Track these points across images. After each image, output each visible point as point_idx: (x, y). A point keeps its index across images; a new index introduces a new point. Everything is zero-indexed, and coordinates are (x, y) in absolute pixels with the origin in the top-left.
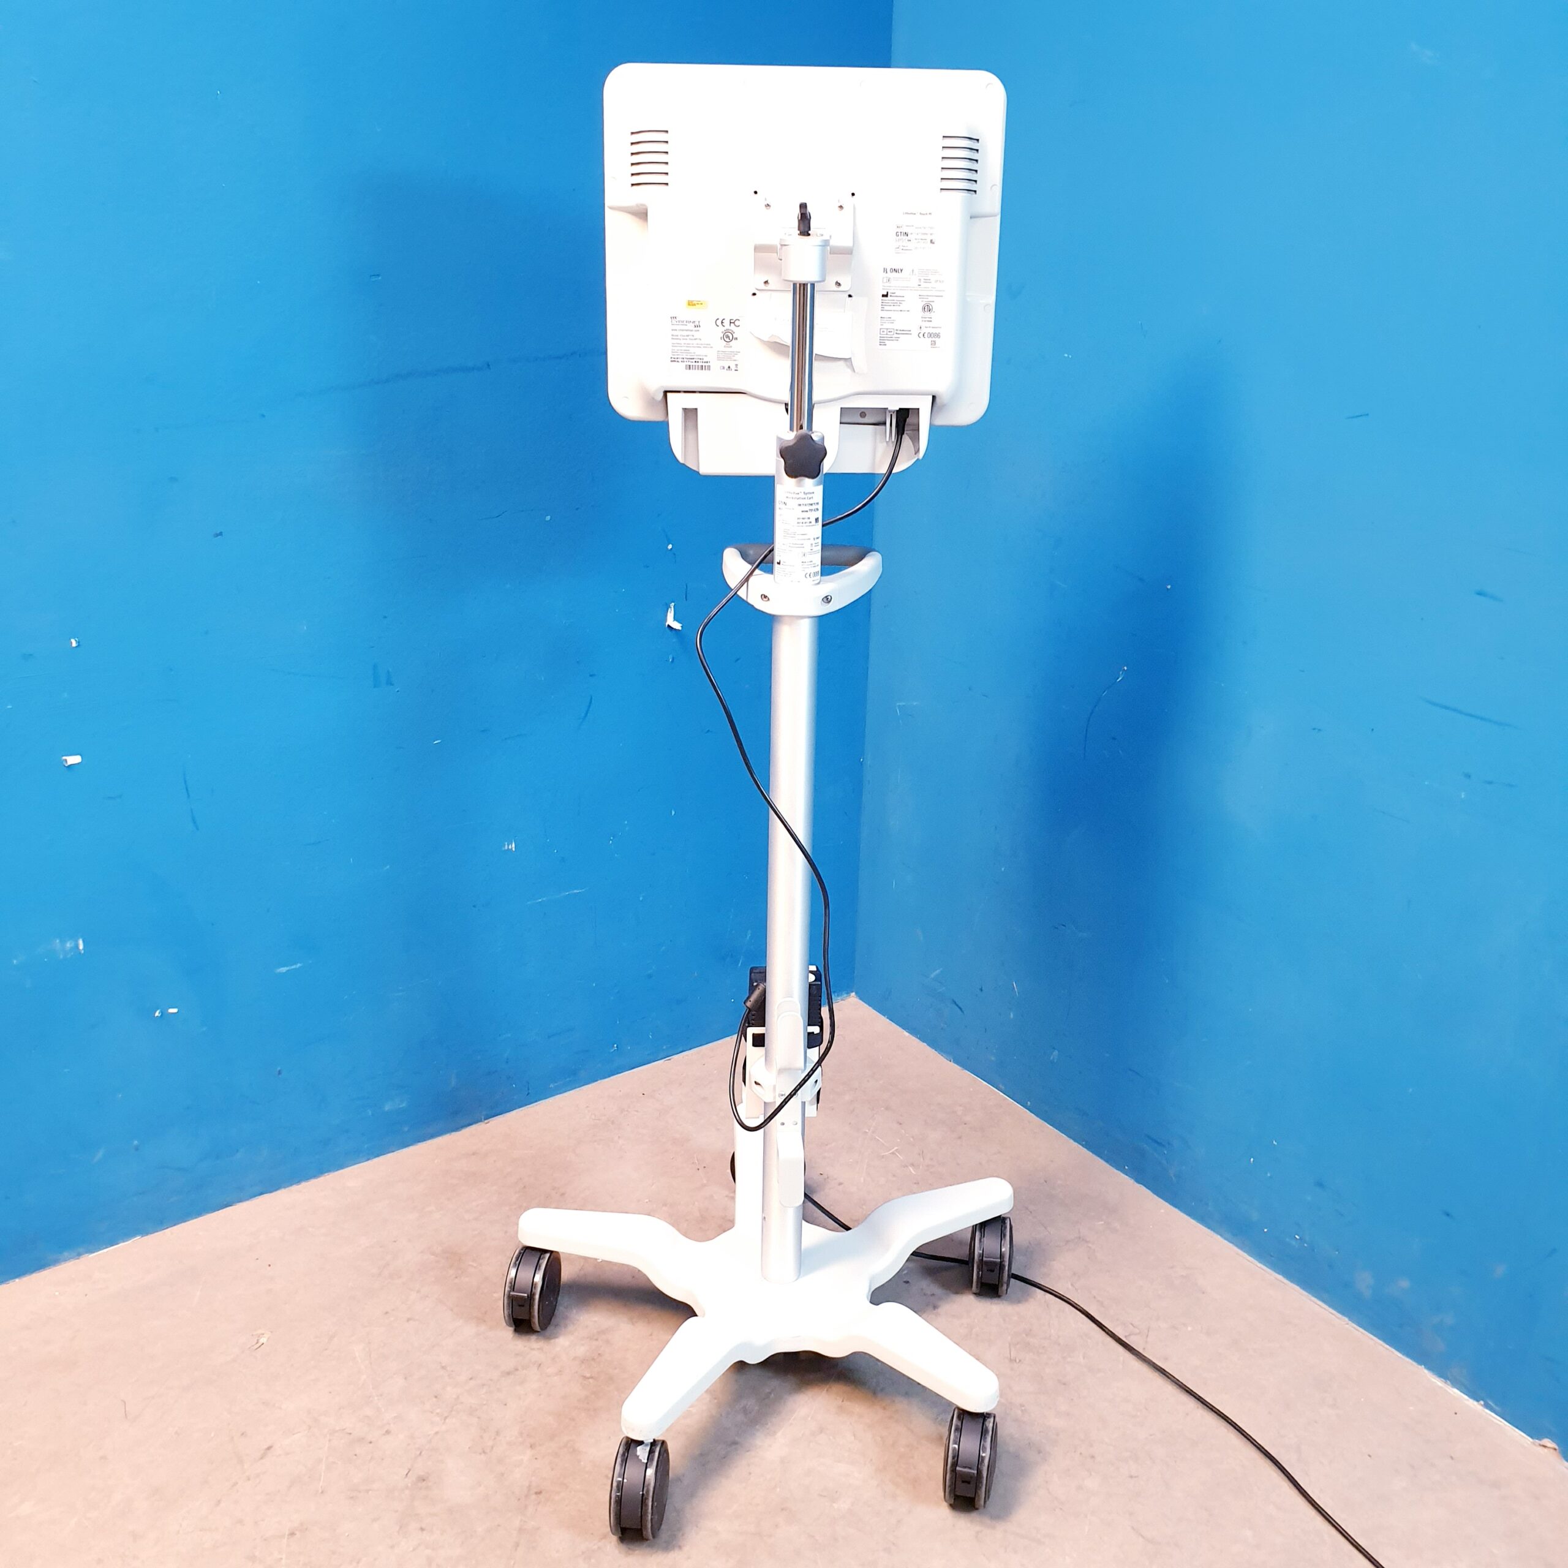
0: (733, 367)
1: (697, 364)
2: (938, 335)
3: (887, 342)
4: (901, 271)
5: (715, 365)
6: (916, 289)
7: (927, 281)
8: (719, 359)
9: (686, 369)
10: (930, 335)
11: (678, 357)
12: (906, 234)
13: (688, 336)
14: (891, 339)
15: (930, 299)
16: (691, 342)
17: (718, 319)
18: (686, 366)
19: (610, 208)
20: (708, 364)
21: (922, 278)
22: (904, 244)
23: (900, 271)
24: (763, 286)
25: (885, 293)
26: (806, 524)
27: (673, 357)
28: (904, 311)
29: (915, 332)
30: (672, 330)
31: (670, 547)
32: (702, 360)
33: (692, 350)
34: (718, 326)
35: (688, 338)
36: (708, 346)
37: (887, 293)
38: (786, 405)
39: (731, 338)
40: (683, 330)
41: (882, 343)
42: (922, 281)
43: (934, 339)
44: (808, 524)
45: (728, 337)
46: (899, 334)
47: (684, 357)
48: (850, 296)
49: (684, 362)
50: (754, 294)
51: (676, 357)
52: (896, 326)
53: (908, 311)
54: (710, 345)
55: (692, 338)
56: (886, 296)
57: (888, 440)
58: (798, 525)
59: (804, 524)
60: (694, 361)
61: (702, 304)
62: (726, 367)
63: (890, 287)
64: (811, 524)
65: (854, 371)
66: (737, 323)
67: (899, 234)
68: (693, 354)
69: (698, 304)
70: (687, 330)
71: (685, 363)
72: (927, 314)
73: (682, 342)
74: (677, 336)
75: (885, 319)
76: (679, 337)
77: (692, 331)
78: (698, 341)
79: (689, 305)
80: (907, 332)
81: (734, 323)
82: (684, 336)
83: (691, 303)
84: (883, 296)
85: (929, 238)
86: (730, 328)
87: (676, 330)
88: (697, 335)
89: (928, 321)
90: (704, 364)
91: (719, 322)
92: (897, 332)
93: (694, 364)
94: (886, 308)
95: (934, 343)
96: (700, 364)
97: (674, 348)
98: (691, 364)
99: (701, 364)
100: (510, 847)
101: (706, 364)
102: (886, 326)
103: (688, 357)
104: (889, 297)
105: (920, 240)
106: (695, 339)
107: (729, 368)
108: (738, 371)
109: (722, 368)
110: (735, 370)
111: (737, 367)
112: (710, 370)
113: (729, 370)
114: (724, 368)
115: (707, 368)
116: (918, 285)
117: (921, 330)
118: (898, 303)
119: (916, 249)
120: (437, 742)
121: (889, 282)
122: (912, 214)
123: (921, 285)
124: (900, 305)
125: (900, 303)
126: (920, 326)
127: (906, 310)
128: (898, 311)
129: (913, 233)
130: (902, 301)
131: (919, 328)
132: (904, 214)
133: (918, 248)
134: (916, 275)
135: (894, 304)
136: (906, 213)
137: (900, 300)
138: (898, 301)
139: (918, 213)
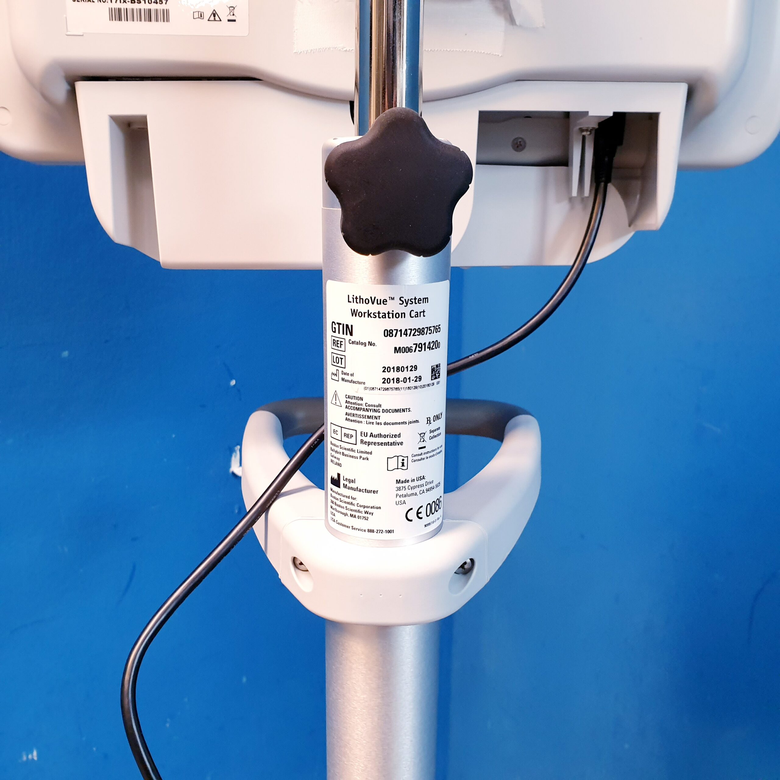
0: (224, 13)
1: (136, 5)
9: (111, 19)
18: (111, 10)
20: (163, 6)
26: (408, 384)
31: (233, 383)
44: (413, 384)
49: (105, 1)
57: (575, 193)
58: (386, 385)
59: (401, 384)
62: (207, 14)
64: (418, 384)
71: (109, 5)
90: (153, 6)
93: (129, 5)
96: (142, 6)
98: (123, 6)
99: (148, 6)
100: (30, 757)
101: (159, 6)
107: (214, 16)
108: (234, 21)
109: (196, 15)
110: (229, 21)
111: (233, 15)
112: (168, 20)
113: (215, 20)
114: (201, 16)
115: (160, 16)
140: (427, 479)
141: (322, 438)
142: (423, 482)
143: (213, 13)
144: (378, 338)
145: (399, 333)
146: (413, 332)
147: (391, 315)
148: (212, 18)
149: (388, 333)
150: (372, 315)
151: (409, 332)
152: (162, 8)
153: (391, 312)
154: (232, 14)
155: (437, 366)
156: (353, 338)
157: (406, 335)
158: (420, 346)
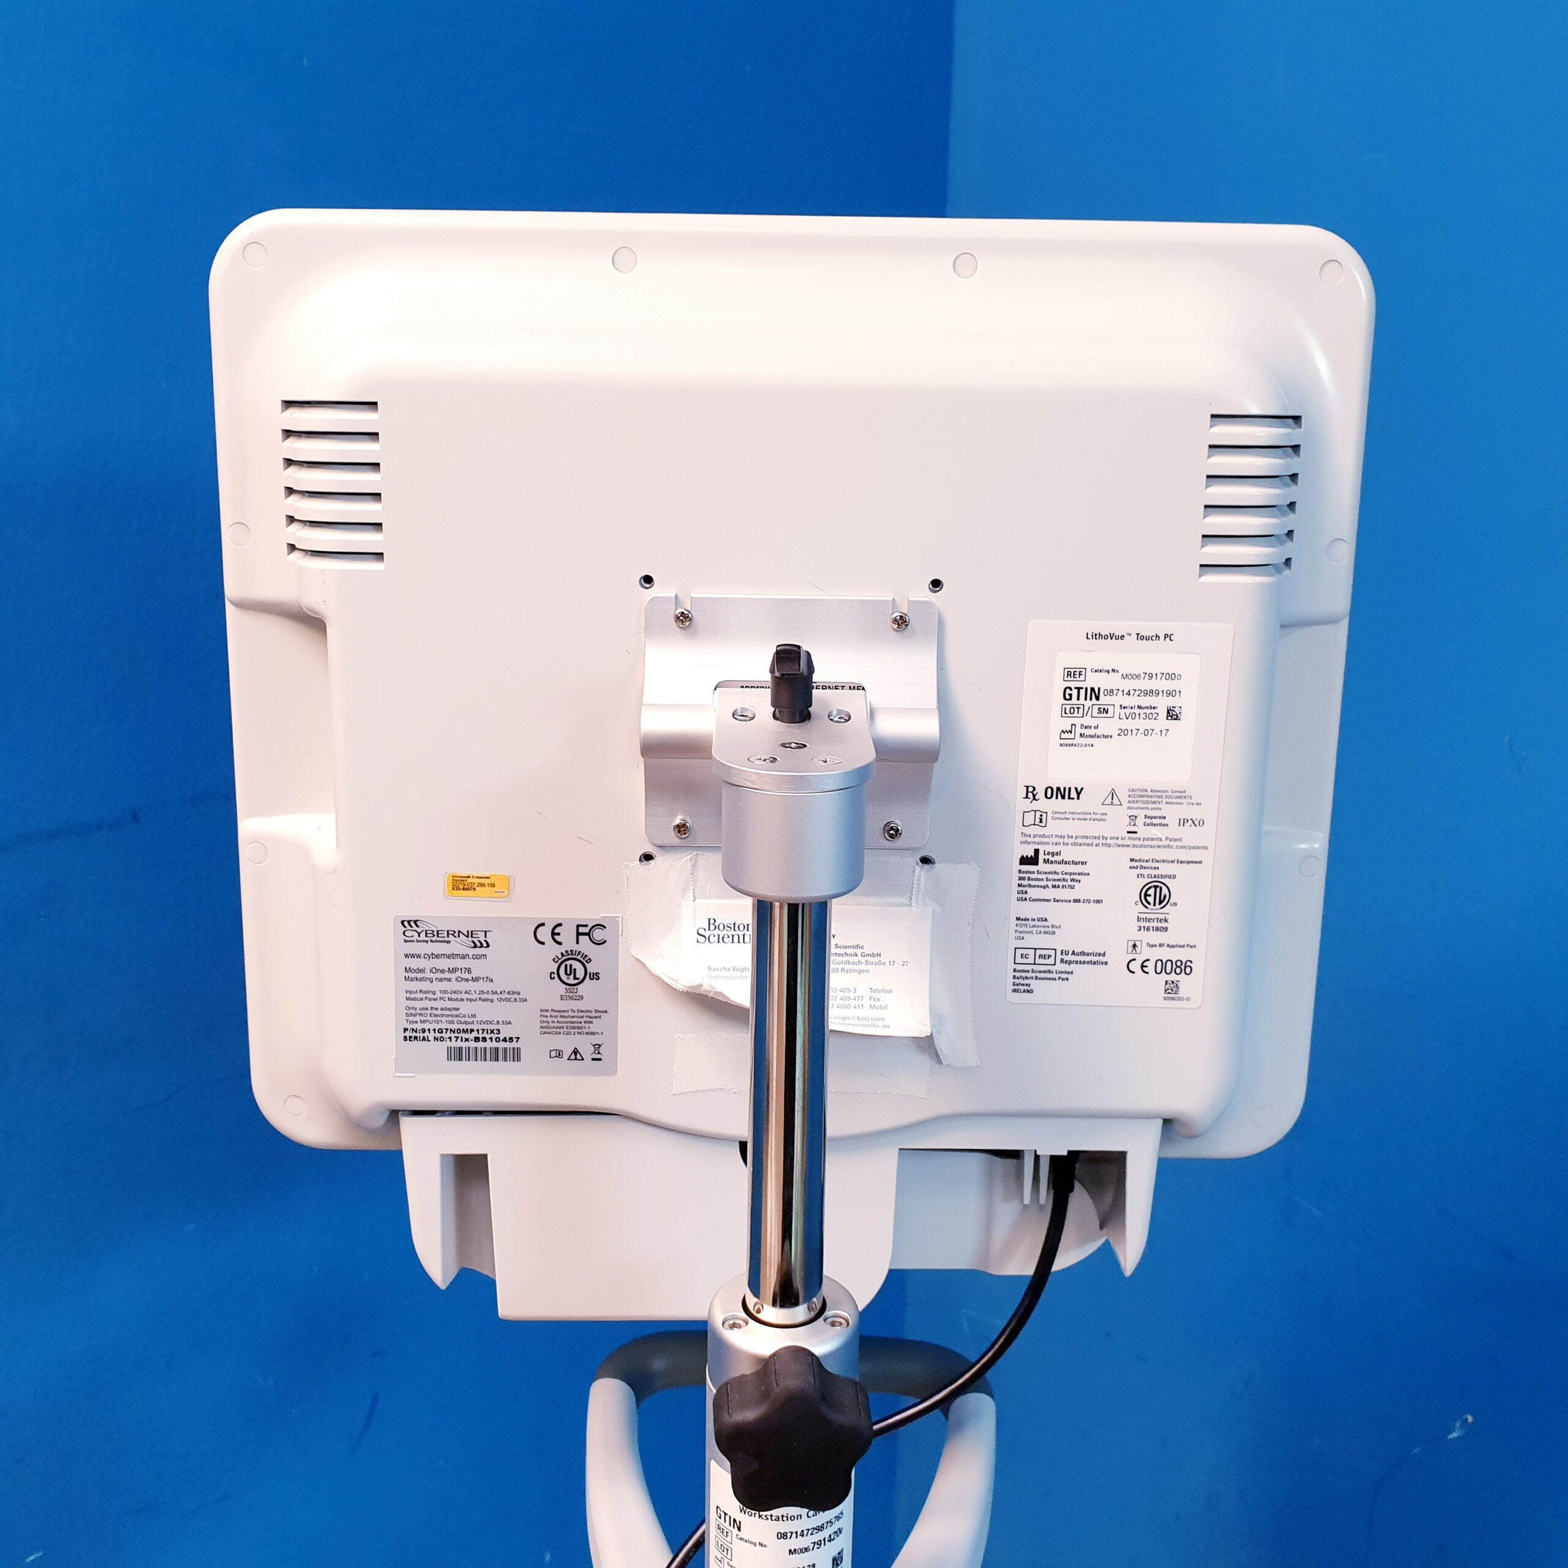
0: (587, 1051)
1: (481, 1044)
2: (1184, 967)
3: (1034, 984)
4: (1078, 794)
5: (534, 1045)
6: (1120, 842)
7: (1152, 821)
8: (546, 1029)
9: (449, 1058)
10: (1162, 967)
11: (426, 1026)
12: (1095, 694)
13: (453, 970)
14: (1046, 976)
15: (1164, 869)
16: (463, 986)
17: (543, 924)
18: (449, 1049)
19: (240, 605)
20: (514, 1045)
21: (1141, 814)
22: (1087, 720)
23: (1074, 794)
24: (673, 839)
25: (1031, 853)
27: (409, 1027)
28: (1089, 901)
29: (1118, 956)
30: (406, 956)
32: (494, 1036)
33: (466, 1008)
34: (543, 943)
35: (453, 976)
36: (512, 996)
37: (1037, 851)
38: (743, 1146)
39: (580, 974)
40: (437, 956)
41: (1021, 986)
42: (1140, 821)
43: (1173, 977)
45: (572, 972)
46: (1070, 963)
47: (443, 1026)
48: (925, 860)
49: (442, 1039)
50: (648, 857)
51: (419, 1026)
52: (1059, 942)
53: (1098, 902)
54: (519, 993)
55: (466, 976)
56: (1032, 860)
57: (1027, 1200)
60: (472, 1036)
61: (493, 885)
62: (567, 1052)
63: (1044, 836)
65: (939, 1061)
66: (598, 935)
67: (1075, 693)
68: (470, 1020)
69: (483, 885)
70: (449, 957)
71: (448, 1043)
72: (1154, 912)
73: (437, 986)
74: (422, 971)
75: (1031, 923)
76: (428, 975)
77: (464, 957)
78: (480, 986)
79: (455, 888)
80: (1097, 959)
81: (588, 934)
82: (443, 971)
83: (461, 884)
84: (1024, 861)
85: (1162, 704)
87: (419, 956)
88: (478, 968)
89: (1157, 929)
90: (502, 1045)
91: (544, 934)
92: (1066, 958)
93: (472, 1044)
94: (1032, 893)
95: (1172, 989)
96: (489, 1044)
97: (411, 1004)
98: (464, 1045)
99: (494, 1044)
101: (507, 1045)
102: (1032, 941)
103: (455, 1027)
104: (1042, 866)
105: (1137, 711)
106: (475, 980)
107: (576, 1055)
108: (600, 1059)
109: (553, 1054)
110: (593, 1059)
111: (599, 1053)
112: (519, 1060)
113: (576, 1059)
114: (559, 1054)
115: (510, 1054)
116: (1128, 832)
117: (1134, 952)
118: (1067, 881)
119: (1122, 734)
120: (31, 1558)
121: (1041, 824)
122: (1112, 639)
123: (1136, 832)
124: (1072, 887)
125: (1072, 880)
126: (1132, 943)
127: (1092, 900)
128: (1066, 901)
129: (1115, 692)
130: (1079, 874)
131: (1130, 949)
132: (1087, 638)
133: (1130, 732)
134: (1121, 805)
135: (1057, 883)
136: (1096, 635)
137: (1074, 874)
138: (1066, 874)
139: (1130, 635)
143: (574, 1051)
144: (770, 1539)
145: (794, 1535)
146: (810, 1532)
147: (785, 1518)
148: (573, 1057)
149: (783, 1536)
151: (805, 1532)
152: (512, 1047)
153: (785, 1515)
154: (597, 1052)
155: (839, 1553)
156: (741, 1535)
157: (803, 1536)
158: (819, 1544)
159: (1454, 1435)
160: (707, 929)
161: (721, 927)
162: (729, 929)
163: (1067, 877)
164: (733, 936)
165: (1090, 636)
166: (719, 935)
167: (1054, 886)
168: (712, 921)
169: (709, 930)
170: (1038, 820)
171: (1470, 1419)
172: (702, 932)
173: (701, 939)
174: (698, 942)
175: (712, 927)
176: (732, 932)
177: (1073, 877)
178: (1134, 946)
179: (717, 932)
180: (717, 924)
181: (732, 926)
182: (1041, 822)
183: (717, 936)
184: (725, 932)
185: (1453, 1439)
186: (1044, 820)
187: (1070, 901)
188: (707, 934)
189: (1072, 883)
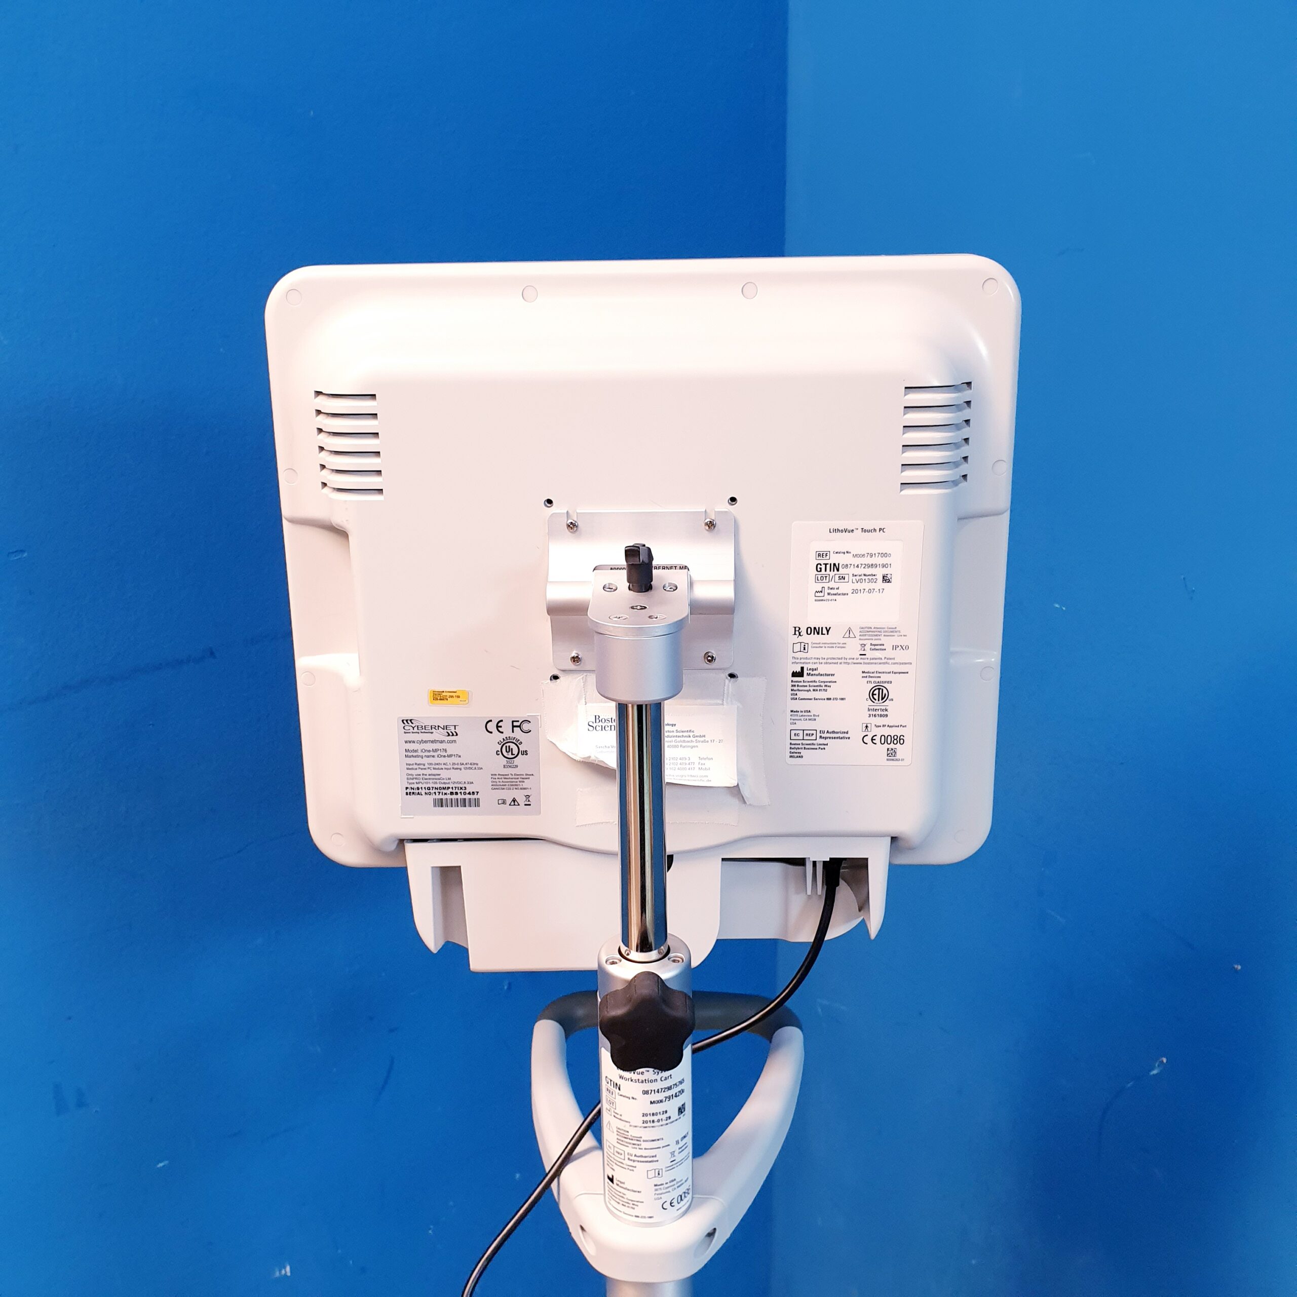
0: (521, 800)
1: (454, 797)
2: (899, 740)
3: (803, 752)
4: (828, 631)
5: (488, 796)
6: (855, 661)
7: (875, 647)
8: (495, 787)
9: (435, 806)
10: (885, 739)
11: (420, 786)
12: (836, 567)
13: (436, 750)
14: (811, 747)
15: (884, 678)
16: (442, 760)
17: (491, 721)
18: (435, 800)
19: (291, 521)
20: (475, 796)
21: (868, 643)
22: (832, 584)
23: (825, 631)
24: (571, 666)
25: (799, 670)
26: (661, 1123)
27: (409, 786)
28: (836, 699)
29: (856, 734)
30: (406, 742)
32: (463, 791)
33: (444, 774)
34: (491, 733)
35: (435, 754)
36: (473, 766)
37: (802, 668)
39: (515, 751)
40: (426, 742)
41: (795, 754)
42: (868, 647)
43: (892, 746)
44: (664, 1122)
45: (510, 750)
46: (826, 738)
47: (431, 786)
48: (732, 676)
49: (430, 794)
50: (555, 677)
51: (415, 786)
52: (818, 725)
53: (842, 699)
54: (477, 764)
55: (444, 754)
56: (799, 674)
57: (809, 892)
58: (645, 1125)
59: (656, 1124)
60: (448, 791)
61: (459, 697)
62: (509, 801)
63: (806, 658)
64: (669, 1121)
65: (745, 802)
66: (525, 727)
67: (823, 567)
68: (448, 781)
69: (452, 697)
70: (432, 742)
71: (434, 796)
72: (879, 705)
73: (426, 761)
74: (416, 751)
75: (800, 714)
76: (420, 754)
77: (442, 742)
78: (454, 760)
79: (435, 699)
80: (843, 735)
81: (519, 726)
82: (429, 751)
83: (438, 696)
84: (795, 674)
85: (880, 572)
86: (512, 735)
87: (414, 742)
88: (451, 749)
89: (881, 716)
90: (467, 797)
91: (492, 727)
92: (823, 735)
93: (449, 797)
94: (801, 695)
95: (891, 754)
96: (459, 796)
97: (410, 772)
98: (444, 797)
99: (463, 797)
101: (471, 796)
102: (801, 725)
103: (438, 786)
104: (806, 678)
105: (863, 577)
106: (450, 756)
107: (514, 802)
108: (530, 805)
109: (500, 802)
110: (525, 805)
111: (529, 801)
112: (479, 806)
113: (514, 805)
114: (504, 802)
115: (473, 802)
116: (861, 655)
117: (867, 730)
118: (822, 686)
119: (855, 592)
120: (161, 1165)
121: (804, 651)
122: (846, 532)
123: (865, 655)
124: (826, 691)
125: (826, 686)
126: (865, 725)
127: (838, 698)
128: (822, 699)
129: (849, 566)
130: (830, 682)
131: (864, 729)
132: (830, 532)
133: (859, 591)
134: (855, 637)
135: (816, 688)
136: (835, 530)
137: (827, 682)
138: (822, 682)
139: (857, 529)
140: (678, 1180)
141: (599, 1112)
142: (675, 1182)
143: (513, 800)
144: (639, 1095)
145: (653, 1092)
146: (663, 1090)
147: (647, 1081)
148: (513, 803)
149: (646, 1092)
150: (634, 1081)
151: (660, 1090)
152: (474, 798)
153: (647, 1079)
154: (528, 800)
155: (683, 1105)
156: (621, 1092)
157: (658, 1092)
158: (669, 1098)
159: (1155, 1072)
160: (594, 721)
161: (603, 721)
162: (608, 722)
163: (822, 684)
164: (611, 726)
165: (832, 531)
166: (602, 726)
167: (814, 690)
168: (597, 717)
169: (596, 722)
170: (802, 649)
171: (1165, 1060)
172: (591, 724)
173: (591, 728)
174: (589, 730)
175: (597, 721)
176: (611, 724)
177: (826, 684)
178: (867, 727)
179: (600, 724)
180: (600, 719)
181: (610, 720)
182: (804, 649)
183: (601, 727)
184: (606, 724)
185: (1153, 1075)
186: (806, 649)
187: (824, 699)
188: (594, 725)
189: (826, 688)
